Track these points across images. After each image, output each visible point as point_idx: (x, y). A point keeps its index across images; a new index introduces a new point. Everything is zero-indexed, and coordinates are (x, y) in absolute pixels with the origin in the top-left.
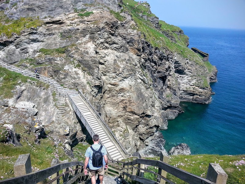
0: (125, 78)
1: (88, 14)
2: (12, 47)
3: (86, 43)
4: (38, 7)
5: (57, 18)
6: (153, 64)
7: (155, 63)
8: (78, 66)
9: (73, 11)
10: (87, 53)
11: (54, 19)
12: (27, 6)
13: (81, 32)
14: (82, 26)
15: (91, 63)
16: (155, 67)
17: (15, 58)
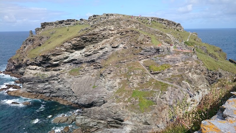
0: (201, 85)
1: (187, 63)
2: (161, 74)
3: (188, 73)
4: (170, 61)
5: (177, 64)
6: (209, 77)
7: (210, 77)
8: (187, 81)
9: (181, 62)
10: (189, 77)
11: (176, 65)
12: (166, 61)
13: (186, 70)
14: (186, 67)
15: (191, 80)
16: (210, 78)
17: (162, 78)
